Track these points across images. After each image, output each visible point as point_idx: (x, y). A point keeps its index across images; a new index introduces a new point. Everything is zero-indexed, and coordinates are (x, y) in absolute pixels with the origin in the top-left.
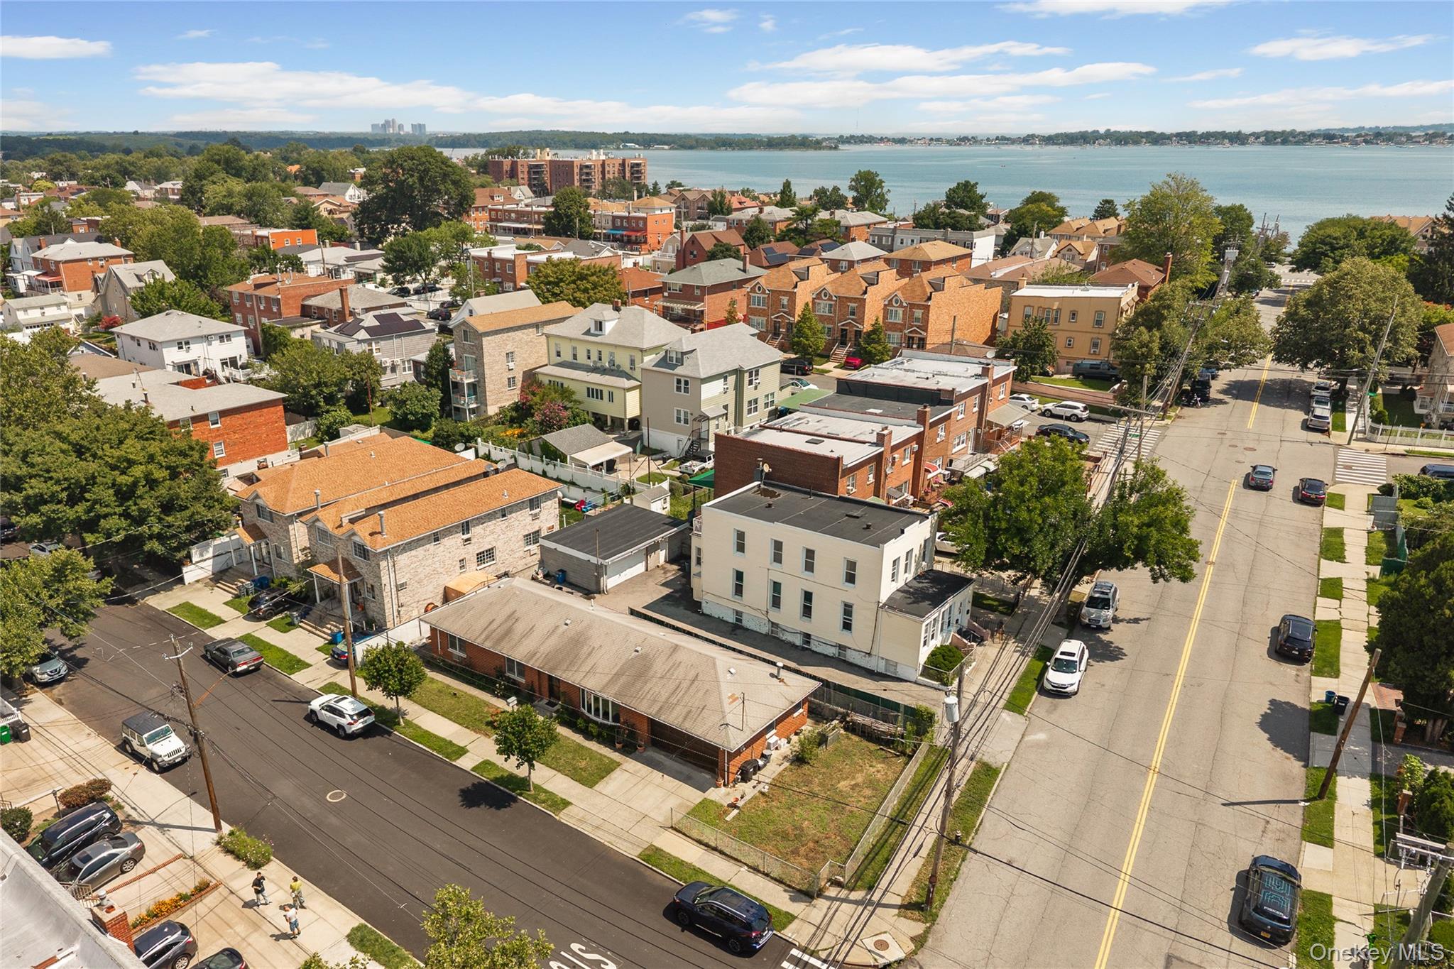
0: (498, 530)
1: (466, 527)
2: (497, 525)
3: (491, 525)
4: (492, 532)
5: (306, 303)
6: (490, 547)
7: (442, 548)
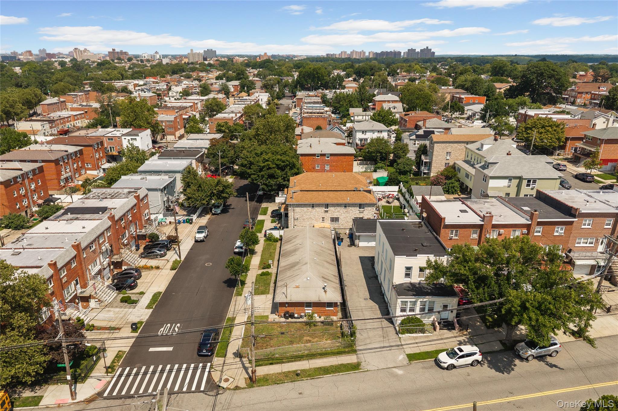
0: (342, 211)
1: (327, 206)
2: (342, 210)
3: (339, 209)
4: (339, 212)
5: (418, 123)
6: (337, 217)
7: (315, 211)
